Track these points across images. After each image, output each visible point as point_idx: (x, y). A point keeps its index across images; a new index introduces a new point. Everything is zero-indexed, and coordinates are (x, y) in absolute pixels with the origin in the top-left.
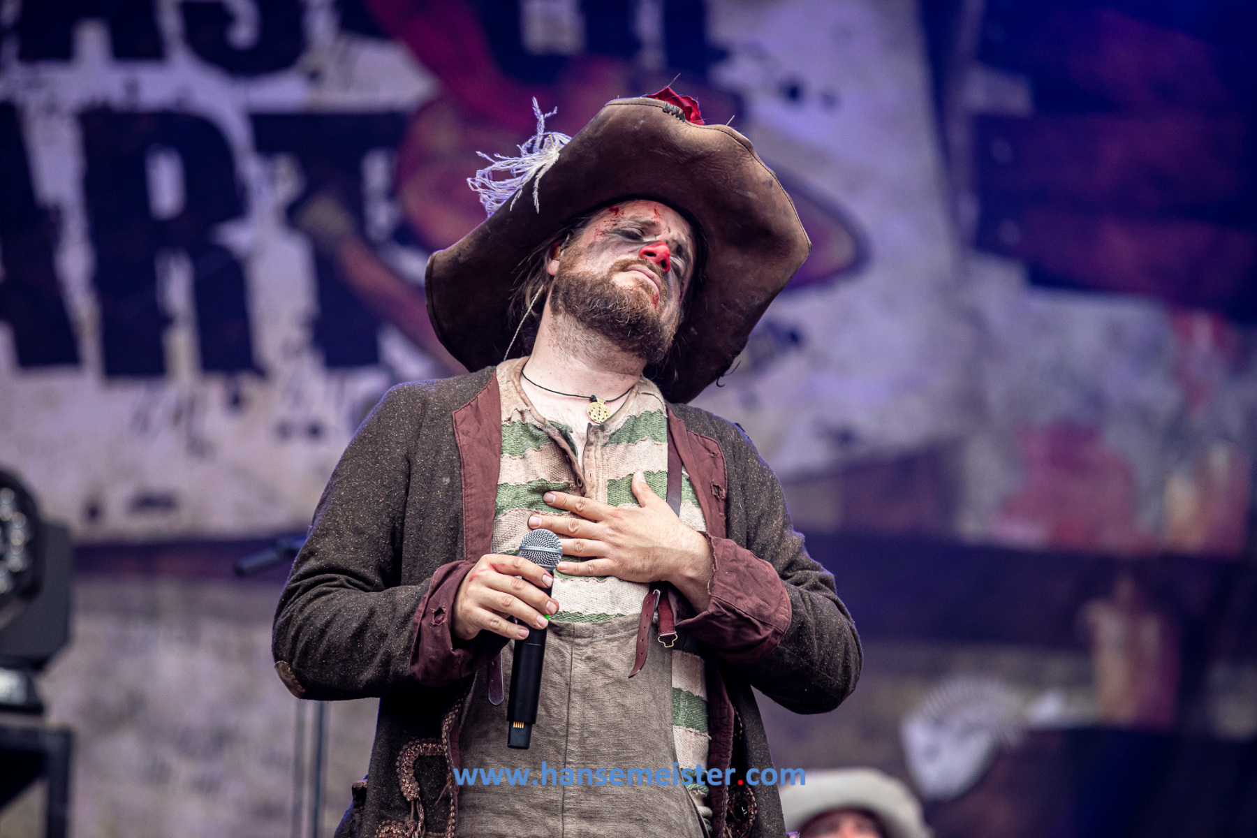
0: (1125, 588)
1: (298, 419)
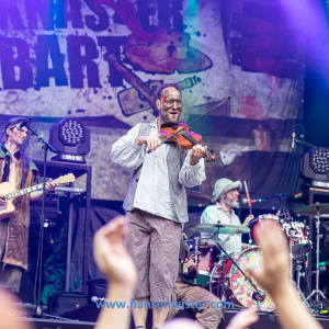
0: (260, 126)
1: (107, 96)
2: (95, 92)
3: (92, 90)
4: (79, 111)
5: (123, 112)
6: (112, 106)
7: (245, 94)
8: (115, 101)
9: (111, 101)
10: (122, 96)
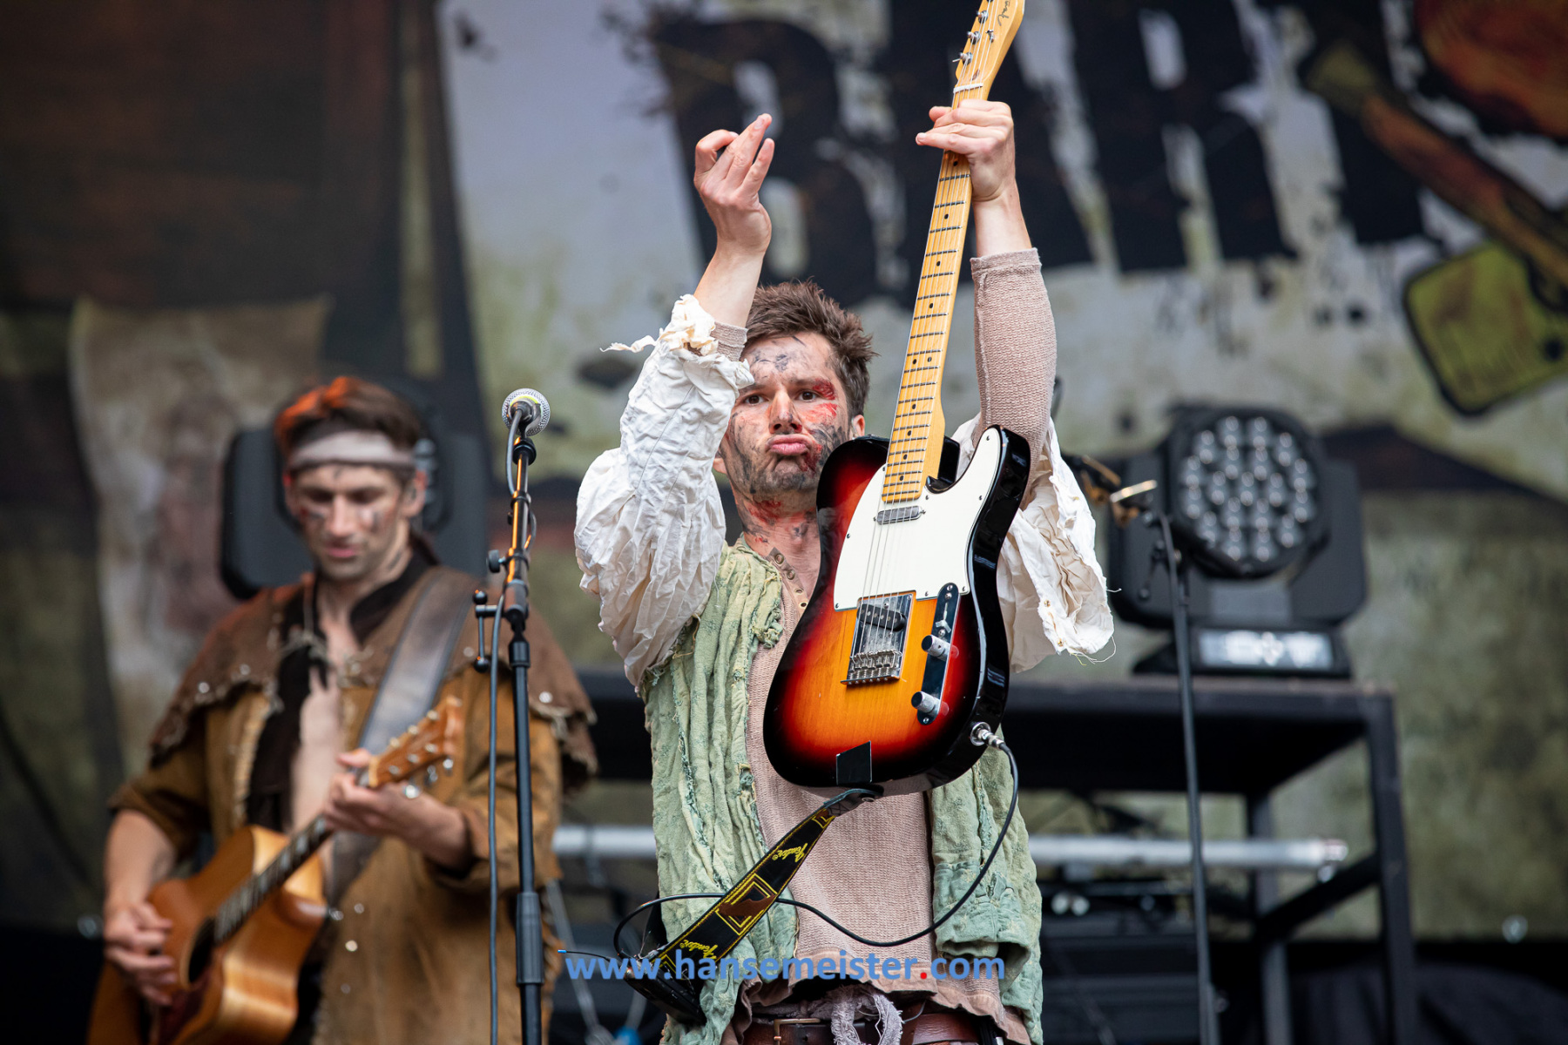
1: (1339, 303)
2: (1266, 289)
3: (1241, 279)
5: (1447, 395)
6: (1375, 364)
8: (1390, 333)
9: (1369, 335)
10: (1426, 298)
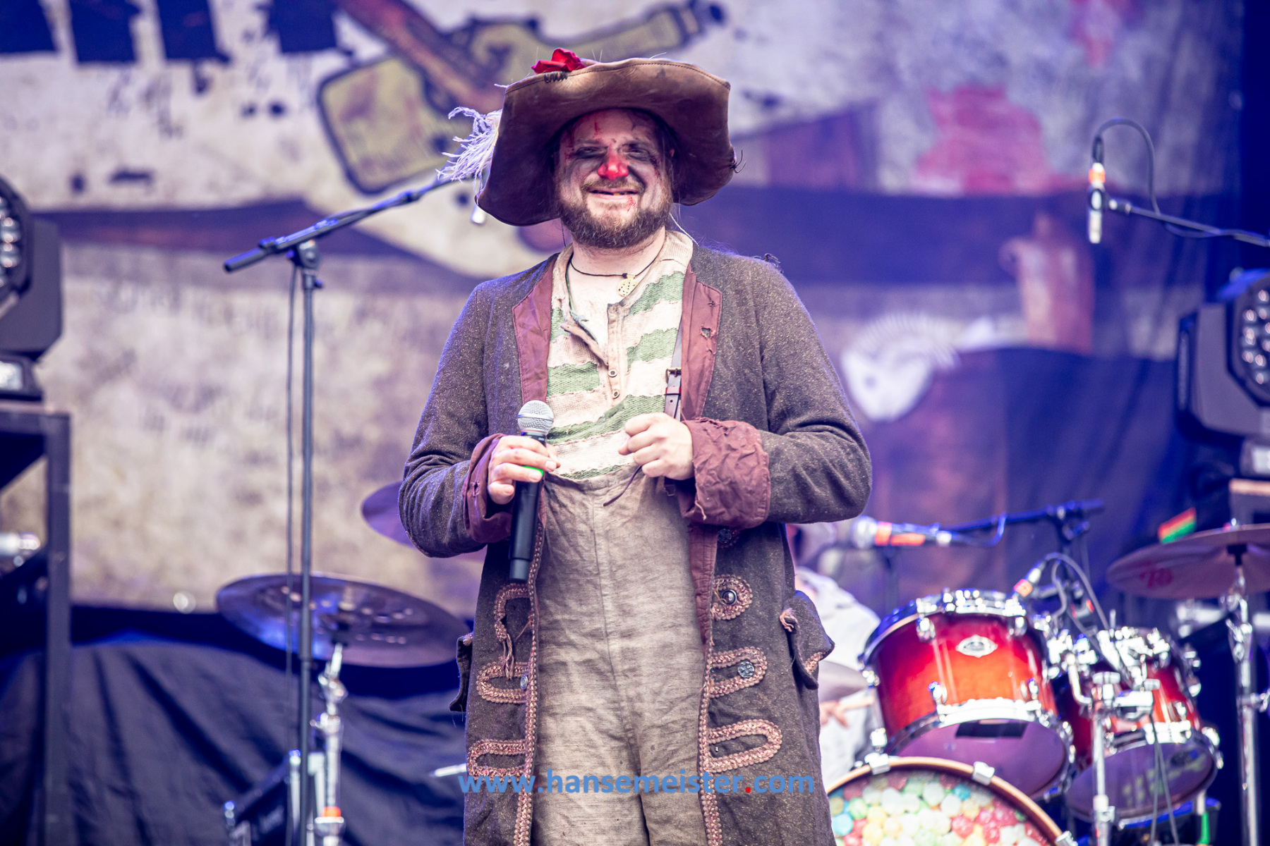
0: (1041, 222)
1: (264, 100)
2: (201, 86)
3: (181, 75)
4: (124, 176)
5: (351, 176)
6: (291, 150)
7: (949, 79)
8: (305, 125)
9: (285, 126)
10: (337, 97)
